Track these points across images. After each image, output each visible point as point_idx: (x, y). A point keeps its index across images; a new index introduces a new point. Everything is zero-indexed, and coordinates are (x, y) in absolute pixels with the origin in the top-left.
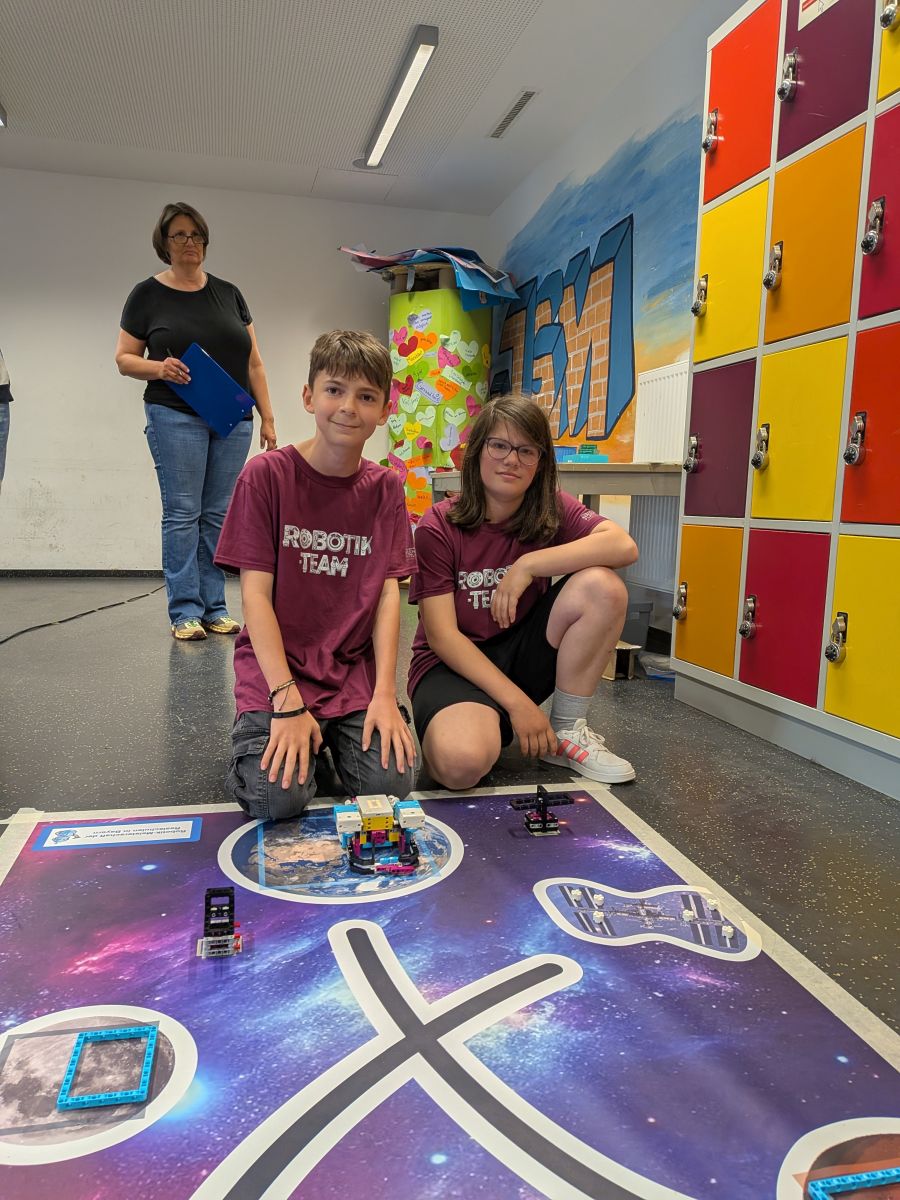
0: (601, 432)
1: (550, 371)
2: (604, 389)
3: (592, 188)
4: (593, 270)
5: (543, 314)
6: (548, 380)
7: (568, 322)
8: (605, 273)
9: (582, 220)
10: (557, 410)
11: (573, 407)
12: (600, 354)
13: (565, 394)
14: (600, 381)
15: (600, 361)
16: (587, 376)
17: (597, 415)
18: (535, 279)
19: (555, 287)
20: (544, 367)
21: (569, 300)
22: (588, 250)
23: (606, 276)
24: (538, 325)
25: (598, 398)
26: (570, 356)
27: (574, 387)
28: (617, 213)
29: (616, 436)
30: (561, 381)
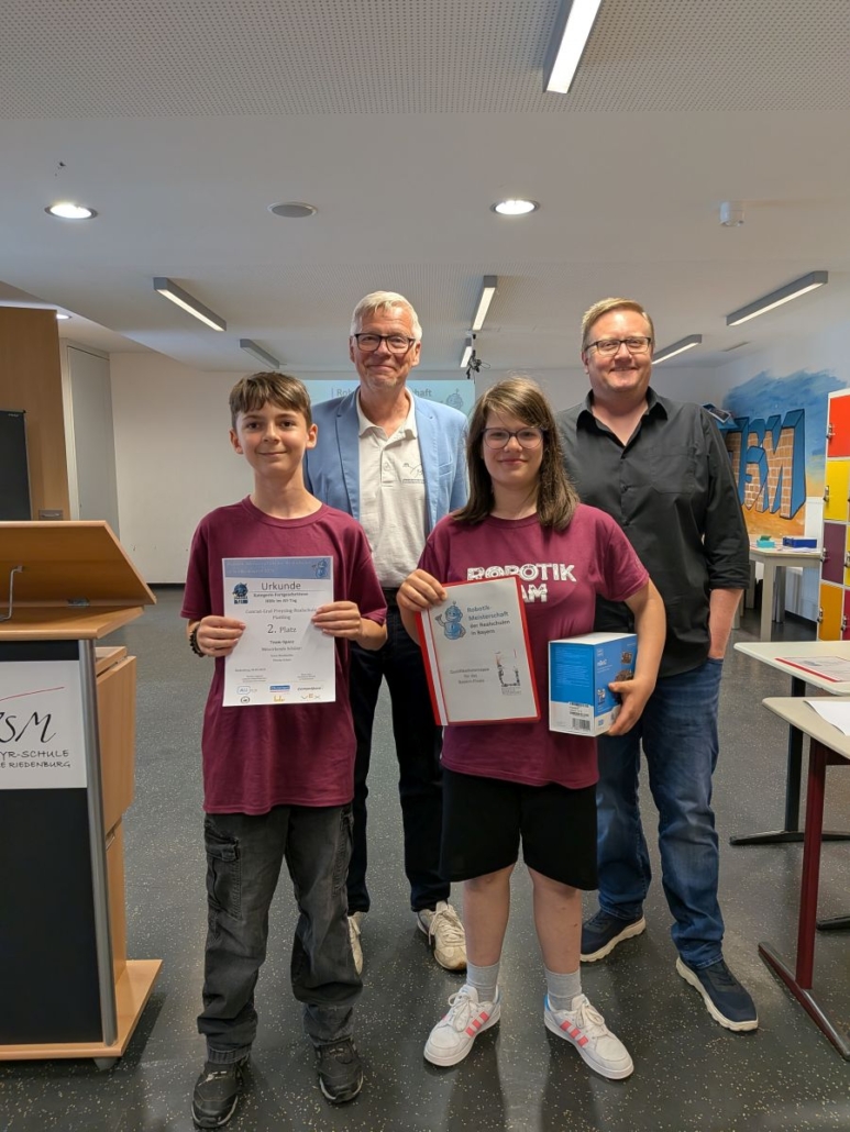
0: (788, 516)
1: (757, 473)
2: (789, 493)
3: (781, 384)
4: (783, 428)
5: (753, 440)
6: (756, 478)
7: (769, 450)
8: (789, 432)
9: (777, 398)
10: (762, 496)
11: (772, 497)
12: (787, 473)
13: (767, 489)
14: (787, 488)
15: (787, 477)
16: (780, 483)
17: (786, 506)
18: (748, 418)
19: (760, 427)
20: (753, 469)
21: (768, 438)
22: (779, 416)
23: (788, 435)
24: (750, 445)
25: (786, 497)
26: (770, 469)
27: (772, 487)
28: (796, 404)
29: (796, 519)
30: (764, 481)
